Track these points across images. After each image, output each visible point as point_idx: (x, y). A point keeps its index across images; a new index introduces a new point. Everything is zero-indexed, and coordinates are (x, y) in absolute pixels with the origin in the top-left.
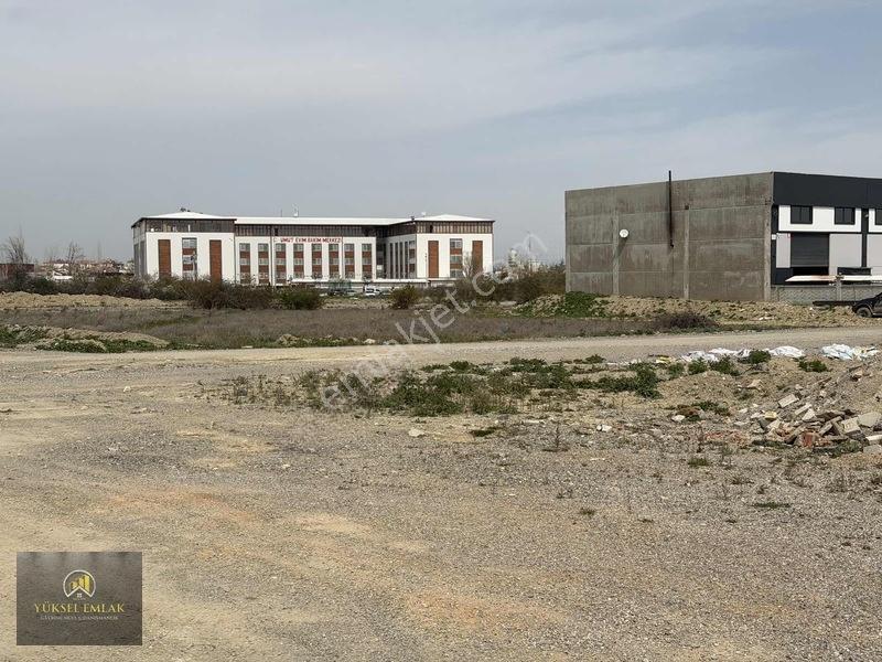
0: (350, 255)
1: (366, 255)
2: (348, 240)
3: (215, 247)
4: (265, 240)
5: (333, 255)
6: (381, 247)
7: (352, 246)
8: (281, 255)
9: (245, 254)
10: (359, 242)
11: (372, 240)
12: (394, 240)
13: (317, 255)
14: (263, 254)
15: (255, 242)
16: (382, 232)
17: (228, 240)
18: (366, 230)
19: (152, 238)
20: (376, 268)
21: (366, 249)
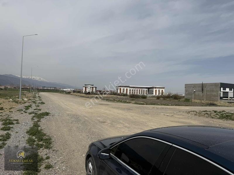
0: (144, 91)
1: (146, 91)
2: (144, 89)
3: (127, 89)
4: (133, 89)
5: (142, 91)
6: (148, 90)
7: (144, 90)
8: (135, 91)
9: (130, 90)
10: (145, 89)
11: (147, 89)
12: (150, 89)
13: (139, 91)
14: (132, 91)
15: (131, 89)
16: (149, 88)
17: (128, 89)
18: (146, 88)
20: (147, 93)
21: (146, 90)
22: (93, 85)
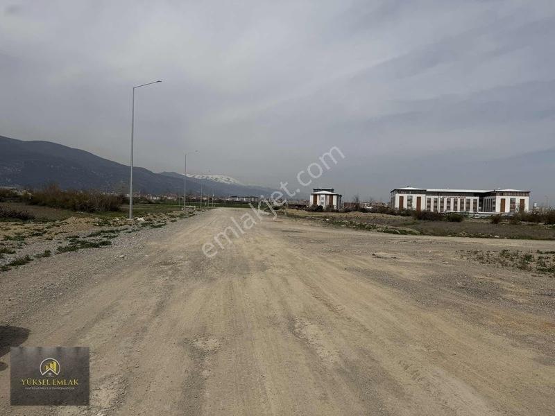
0: (468, 203)
1: (475, 203)
2: (468, 198)
3: (419, 199)
4: (437, 197)
5: (462, 203)
6: (480, 200)
7: (469, 200)
8: (442, 202)
9: (429, 201)
10: (472, 199)
11: (478, 198)
12: (486, 198)
13: (455, 202)
14: (436, 202)
15: (433, 198)
16: (481, 195)
17: (423, 197)
18: (475, 194)
19: (398, 196)
20: (478, 208)
21: (475, 201)
22: (332, 191)
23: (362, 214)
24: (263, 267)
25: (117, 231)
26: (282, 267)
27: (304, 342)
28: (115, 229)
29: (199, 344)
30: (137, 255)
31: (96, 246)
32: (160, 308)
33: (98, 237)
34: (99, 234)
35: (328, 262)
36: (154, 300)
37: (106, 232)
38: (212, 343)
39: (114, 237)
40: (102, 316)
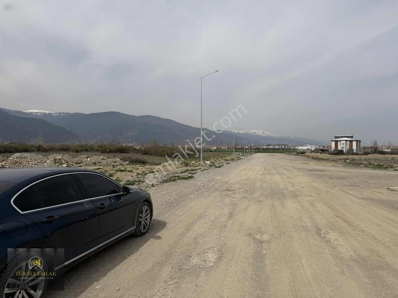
22: (351, 137)
23: (381, 156)
24: (295, 196)
25: (196, 170)
26: (310, 196)
27: (328, 242)
28: (194, 168)
29: (258, 237)
30: (211, 184)
31: (186, 179)
32: (231, 215)
33: (186, 174)
34: (185, 171)
35: (348, 193)
36: (226, 211)
37: (190, 170)
38: (266, 237)
39: (195, 173)
40: (200, 217)
